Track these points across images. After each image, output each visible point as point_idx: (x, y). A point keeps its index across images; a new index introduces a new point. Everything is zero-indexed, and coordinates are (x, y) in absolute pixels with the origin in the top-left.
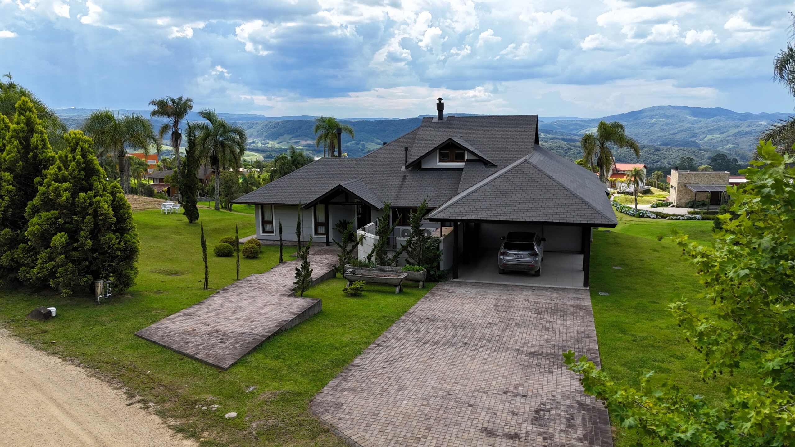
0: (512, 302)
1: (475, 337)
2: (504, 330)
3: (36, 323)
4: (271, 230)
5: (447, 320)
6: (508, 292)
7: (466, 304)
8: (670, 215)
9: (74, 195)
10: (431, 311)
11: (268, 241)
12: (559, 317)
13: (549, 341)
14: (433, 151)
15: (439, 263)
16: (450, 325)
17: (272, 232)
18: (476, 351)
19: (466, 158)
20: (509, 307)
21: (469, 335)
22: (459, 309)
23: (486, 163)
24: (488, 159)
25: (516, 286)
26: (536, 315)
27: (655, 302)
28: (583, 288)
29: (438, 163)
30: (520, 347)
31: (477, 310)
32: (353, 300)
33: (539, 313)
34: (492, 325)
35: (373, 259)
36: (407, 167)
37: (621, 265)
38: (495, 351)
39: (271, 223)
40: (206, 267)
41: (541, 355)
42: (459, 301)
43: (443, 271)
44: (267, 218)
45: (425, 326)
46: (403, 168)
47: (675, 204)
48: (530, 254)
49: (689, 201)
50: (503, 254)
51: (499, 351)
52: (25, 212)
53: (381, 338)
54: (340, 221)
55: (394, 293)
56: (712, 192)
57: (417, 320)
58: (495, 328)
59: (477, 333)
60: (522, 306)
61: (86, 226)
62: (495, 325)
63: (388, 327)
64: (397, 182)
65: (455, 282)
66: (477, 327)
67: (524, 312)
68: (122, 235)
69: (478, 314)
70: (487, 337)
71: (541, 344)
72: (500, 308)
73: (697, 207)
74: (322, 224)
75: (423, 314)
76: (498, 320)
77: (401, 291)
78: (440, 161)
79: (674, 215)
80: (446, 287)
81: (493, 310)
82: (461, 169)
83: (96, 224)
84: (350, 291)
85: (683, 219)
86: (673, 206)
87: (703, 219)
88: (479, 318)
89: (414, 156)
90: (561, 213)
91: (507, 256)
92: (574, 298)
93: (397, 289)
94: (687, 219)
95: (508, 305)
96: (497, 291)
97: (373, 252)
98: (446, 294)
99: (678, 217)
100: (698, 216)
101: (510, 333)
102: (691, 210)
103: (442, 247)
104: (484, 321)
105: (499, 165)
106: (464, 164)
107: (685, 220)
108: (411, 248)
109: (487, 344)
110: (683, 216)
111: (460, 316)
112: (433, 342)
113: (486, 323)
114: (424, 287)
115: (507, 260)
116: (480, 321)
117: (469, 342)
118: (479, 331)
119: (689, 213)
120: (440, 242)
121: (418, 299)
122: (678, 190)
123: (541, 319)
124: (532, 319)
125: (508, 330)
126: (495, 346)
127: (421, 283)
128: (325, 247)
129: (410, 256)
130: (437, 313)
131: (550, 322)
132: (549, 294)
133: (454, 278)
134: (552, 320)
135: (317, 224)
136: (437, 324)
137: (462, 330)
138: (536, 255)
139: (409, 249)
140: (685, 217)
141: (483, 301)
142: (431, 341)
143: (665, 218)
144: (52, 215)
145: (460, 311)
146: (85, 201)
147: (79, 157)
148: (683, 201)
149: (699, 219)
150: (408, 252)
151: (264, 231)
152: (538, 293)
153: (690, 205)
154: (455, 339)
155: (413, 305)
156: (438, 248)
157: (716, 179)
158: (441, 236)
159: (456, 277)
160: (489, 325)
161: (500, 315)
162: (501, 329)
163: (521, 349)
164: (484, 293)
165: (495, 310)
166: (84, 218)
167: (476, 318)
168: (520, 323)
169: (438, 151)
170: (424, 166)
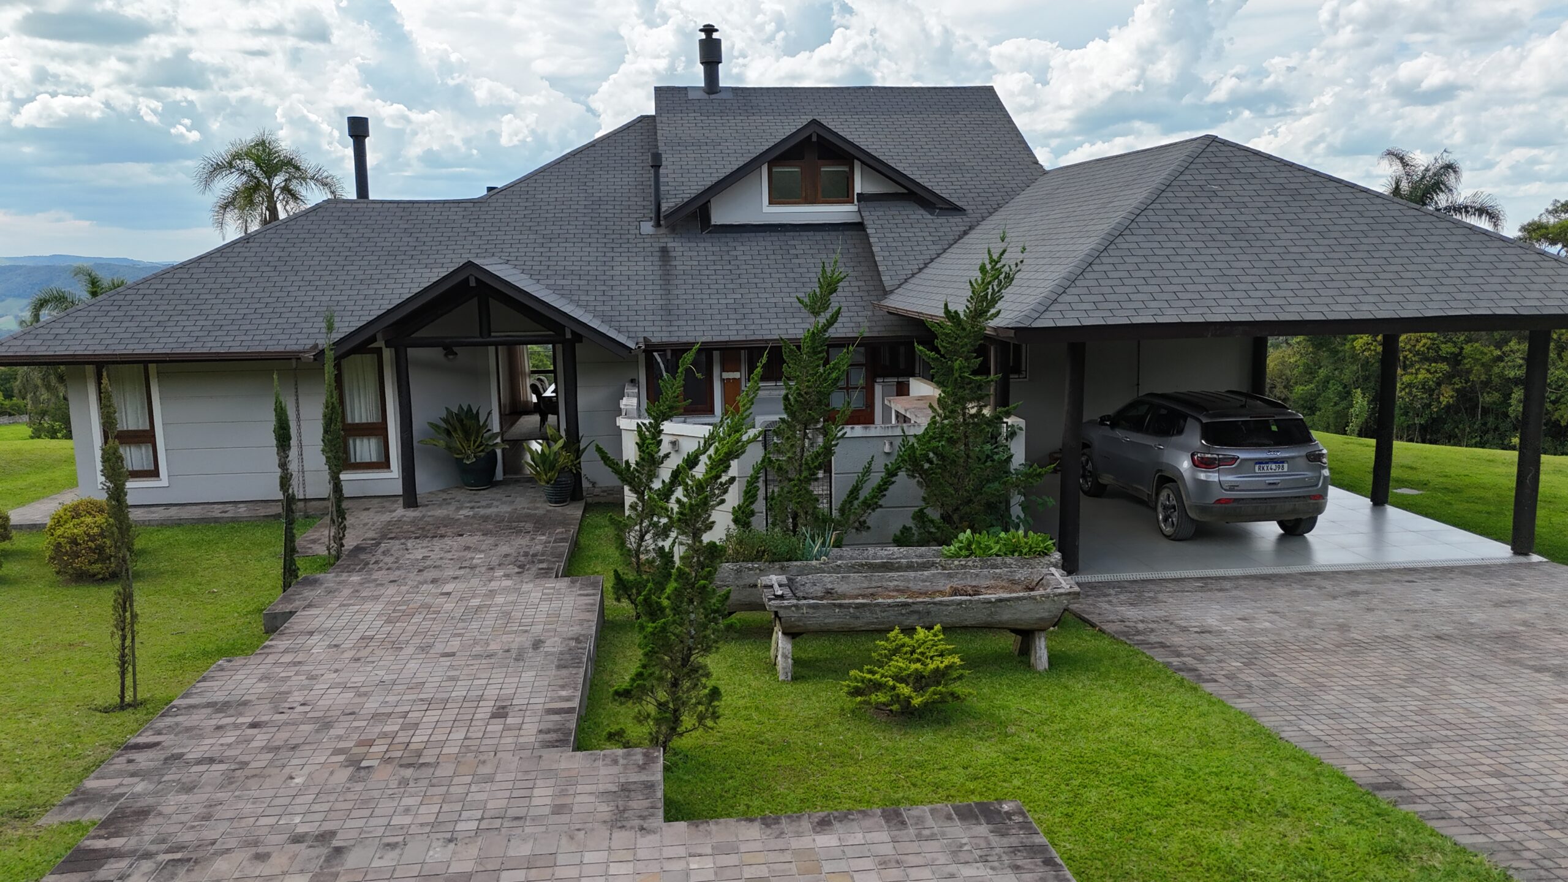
4: (146, 466)
17: (154, 473)
19: (858, 189)
23: (932, 204)
24: (933, 188)
28: (1525, 560)
29: (767, 209)
36: (661, 223)
39: (146, 437)
44: (130, 419)
46: (648, 228)
48: (1311, 458)
64: (639, 267)
74: (367, 431)
78: (771, 202)
82: (854, 224)
89: (681, 189)
91: (1232, 472)
105: (967, 206)
106: (853, 208)
115: (1233, 487)
128: (400, 511)
169: (765, 169)
170: (718, 217)
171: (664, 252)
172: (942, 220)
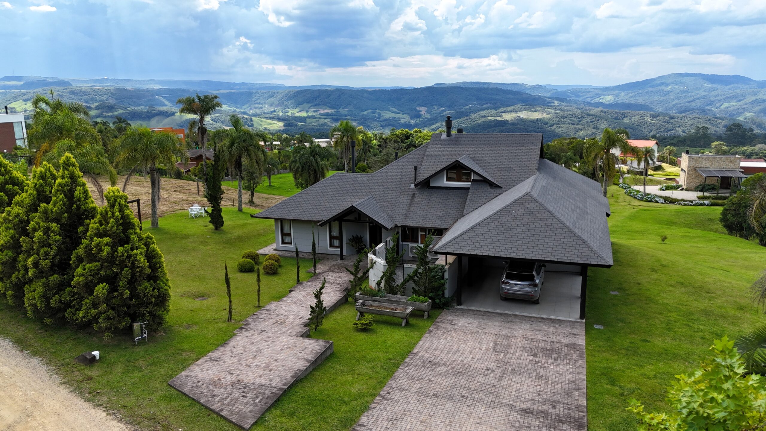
0: (510, 339)
1: (473, 388)
2: (501, 378)
3: (83, 367)
4: (289, 242)
5: (448, 364)
6: (507, 326)
7: (467, 342)
8: (678, 201)
9: (114, 248)
10: (434, 352)
11: (287, 252)
12: (553, 361)
13: (541, 393)
14: (441, 171)
15: (443, 291)
16: (451, 371)
17: (291, 243)
18: (473, 407)
19: (472, 178)
20: (508, 346)
21: (467, 386)
22: (460, 348)
23: (492, 185)
24: (492, 181)
25: (516, 316)
26: (531, 358)
27: (647, 341)
28: (579, 320)
29: (446, 182)
30: (513, 401)
31: (477, 350)
32: (362, 336)
33: (535, 355)
34: (490, 371)
35: (382, 285)
36: (416, 186)
37: (619, 289)
38: (490, 407)
39: (290, 235)
40: (230, 302)
41: (532, 413)
42: (461, 337)
43: (448, 298)
44: (286, 231)
45: (427, 372)
46: (413, 186)
47: (685, 187)
48: (530, 285)
49: (698, 184)
50: (504, 283)
51: (494, 408)
52: (71, 260)
53: (386, 389)
54: (353, 237)
55: (400, 325)
56: (722, 177)
57: (420, 363)
58: (492, 375)
59: (476, 382)
60: (520, 345)
61: (124, 278)
62: (493, 371)
63: (394, 373)
64: (405, 200)
65: (458, 309)
66: (475, 374)
67: (521, 353)
68: (155, 282)
69: (477, 356)
70: (483, 388)
71: (533, 398)
72: (499, 347)
73: (707, 191)
74: (336, 238)
75: (426, 355)
76: (496, 364)
77: (407, 323)
78: (447, 181)
79: (683, 200)
80: (450, 318)
81: (492, 350)
82: (468, 189)
83: (133, 275)
84: (359, 326)
85: (691, 205)
86: (682, 189)
87: (712, 205)
88: (478, 362)
89: (423, 176)
90: (559, 252)
91: (508, 286)
92: (570, 334)
93: (404, 323)
94: (696, 205)
95: (506, 343)
96: (497, 323)
97: (382, 278)
98: (449, 326)
99: (687, 203)
100: (707, 202)
101: (506, 382)
102: (700, 194)
103: (446, 276)
104: (483, 365)
105: (504, 186)
106: (470, 183)
107: (694, 205)
108: (417, 277)
109: (483, 397)
110: (692, 202)
111: (460, 359)
112: (434, 395)
113: (485, 368)
114: (429, 316)
115: (508, 289)
116: (479, 366)
117: (466, 395)
118: (477, 379)
119: (699, 198)
120: (445, 271)
121: (422, 335)
122: (688, 174)
123: (537, 363)
124: (527, 364)
125: (504, 379)
126: (490, 400)
127: (426, 313)
128: (339, 262)
129: (416, 285)
130: (439, 353)
131: (545, 367)
132: (546, 328)
133: (458, 305)
134: (546, 365)
135: (332, 238)
136: (439, 369)
137: (461, 377)
138: (536, 285)
139: (416, 278)
140: (694, 203)
141: (483, 337)
142: (432, 393)
143: (673, 203)
144: (95, 267)
145: (461, 352)
146: (123, 255)
147: (117, 214)
148: (693, 185)
149: (707, 205)
150: (415, 281)
151: (283, 242)
152: (536, 326)
153: (699, 189)
154: (455, 390)
155: (417, 342)
156: (443, 277)
157: (727, 163)
158: (446, 264)
159: (460, 304)
160: (486, 372)
161: (498, 357)
162: (498, 378)
163: (514, 404)
164: (485, 326)
165: (494, 350)
166: (122, 270)
167: (475, 361)
168: (517, 369)
169: (445, 171)
170: (432, 185)
171: (414, 194)
172: (493, 191)
